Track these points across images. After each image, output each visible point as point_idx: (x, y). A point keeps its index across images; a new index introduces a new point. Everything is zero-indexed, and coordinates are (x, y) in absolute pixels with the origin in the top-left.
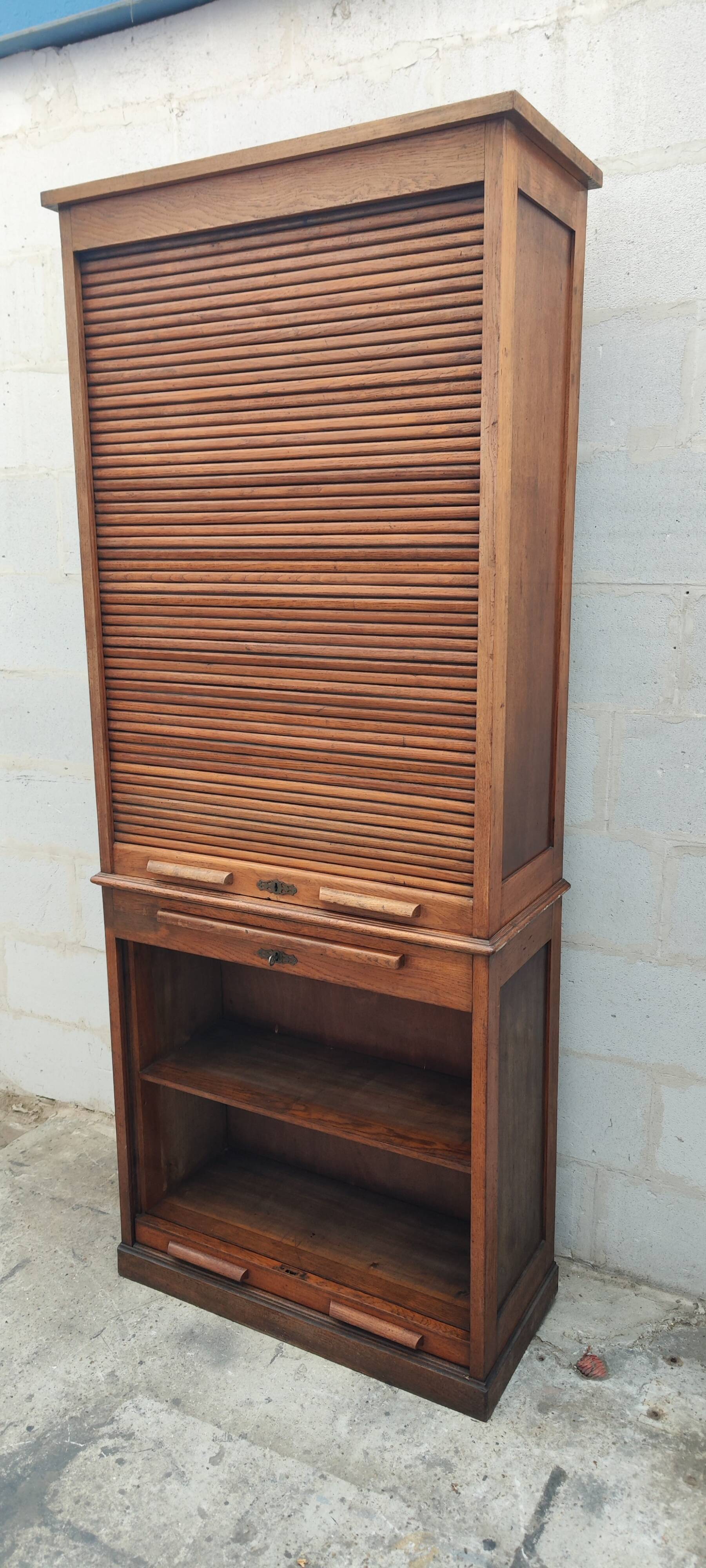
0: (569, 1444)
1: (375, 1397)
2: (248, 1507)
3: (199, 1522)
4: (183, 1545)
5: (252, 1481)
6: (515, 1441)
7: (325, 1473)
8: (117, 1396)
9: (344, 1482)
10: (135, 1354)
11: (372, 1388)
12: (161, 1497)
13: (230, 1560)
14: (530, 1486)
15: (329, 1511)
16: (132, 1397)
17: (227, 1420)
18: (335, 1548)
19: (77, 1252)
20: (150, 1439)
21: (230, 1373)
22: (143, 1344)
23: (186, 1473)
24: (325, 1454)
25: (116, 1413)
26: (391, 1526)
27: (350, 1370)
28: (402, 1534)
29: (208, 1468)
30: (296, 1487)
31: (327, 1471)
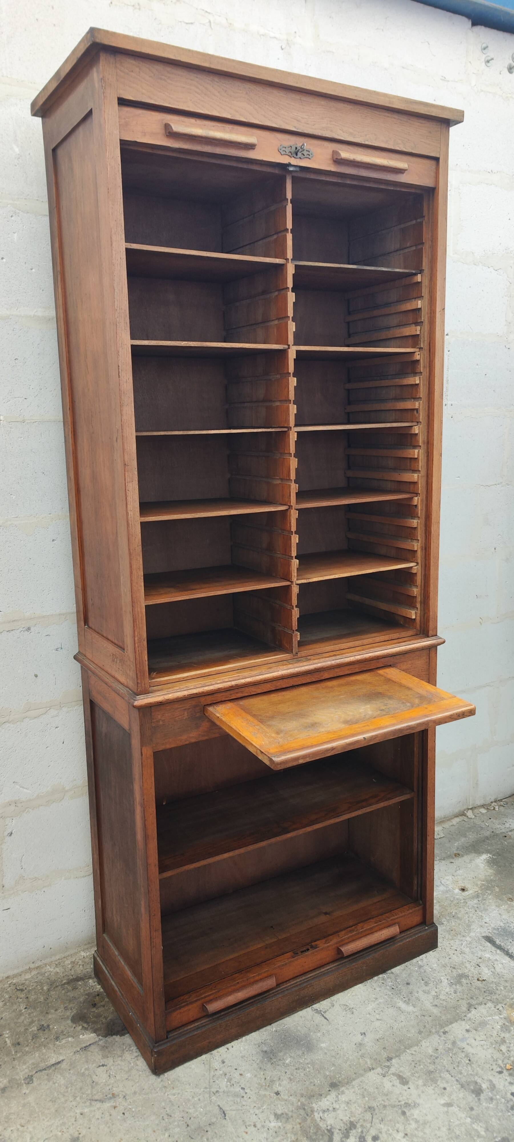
0: (469, 926)
1: (390, 983)
2: (453, 1079)
3: (454, 1109)
4: (471, 1125)
5: (431, 1068)
6: (457, 943)
7: (442, 1030)
8: (305, 1120)
9: (454, 1025)
10: (265, 1094)
11: (382, 982)
12: (422, 1124)
13: (493, 1103)
14: (491, 952)
15: (474, 1040)
16: (312, 1111)
17: (369, 1063)
18: (504, 1048)
19: (96, 1097)
20: (361, 1113)
21: (323, 1045)
22: (257, 1085)
23: (407, 1101)
24: (426, 1024)
25: (322, 1125)
26: (497, 1017)
27: (360, 985)
28: (504, 1015)
29: (409, 1088)
30: (447, 1049)
31: (441, 1029)
